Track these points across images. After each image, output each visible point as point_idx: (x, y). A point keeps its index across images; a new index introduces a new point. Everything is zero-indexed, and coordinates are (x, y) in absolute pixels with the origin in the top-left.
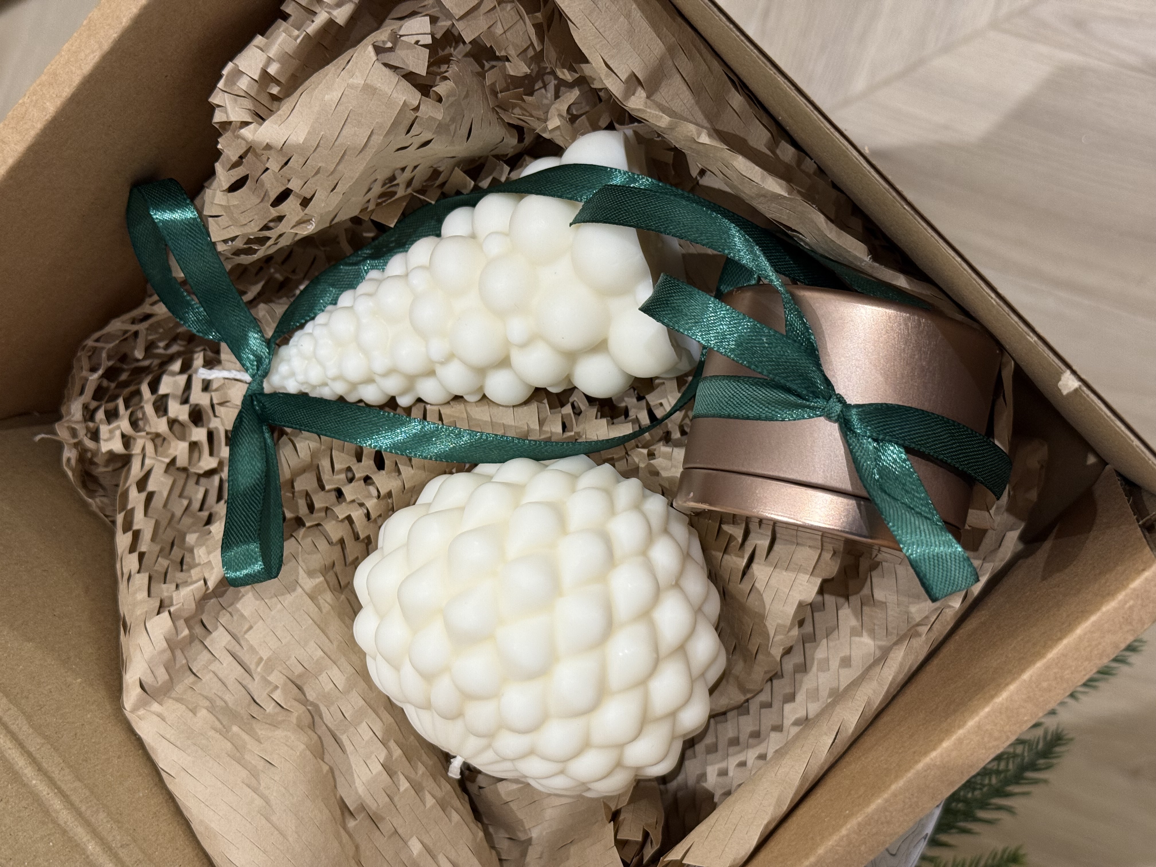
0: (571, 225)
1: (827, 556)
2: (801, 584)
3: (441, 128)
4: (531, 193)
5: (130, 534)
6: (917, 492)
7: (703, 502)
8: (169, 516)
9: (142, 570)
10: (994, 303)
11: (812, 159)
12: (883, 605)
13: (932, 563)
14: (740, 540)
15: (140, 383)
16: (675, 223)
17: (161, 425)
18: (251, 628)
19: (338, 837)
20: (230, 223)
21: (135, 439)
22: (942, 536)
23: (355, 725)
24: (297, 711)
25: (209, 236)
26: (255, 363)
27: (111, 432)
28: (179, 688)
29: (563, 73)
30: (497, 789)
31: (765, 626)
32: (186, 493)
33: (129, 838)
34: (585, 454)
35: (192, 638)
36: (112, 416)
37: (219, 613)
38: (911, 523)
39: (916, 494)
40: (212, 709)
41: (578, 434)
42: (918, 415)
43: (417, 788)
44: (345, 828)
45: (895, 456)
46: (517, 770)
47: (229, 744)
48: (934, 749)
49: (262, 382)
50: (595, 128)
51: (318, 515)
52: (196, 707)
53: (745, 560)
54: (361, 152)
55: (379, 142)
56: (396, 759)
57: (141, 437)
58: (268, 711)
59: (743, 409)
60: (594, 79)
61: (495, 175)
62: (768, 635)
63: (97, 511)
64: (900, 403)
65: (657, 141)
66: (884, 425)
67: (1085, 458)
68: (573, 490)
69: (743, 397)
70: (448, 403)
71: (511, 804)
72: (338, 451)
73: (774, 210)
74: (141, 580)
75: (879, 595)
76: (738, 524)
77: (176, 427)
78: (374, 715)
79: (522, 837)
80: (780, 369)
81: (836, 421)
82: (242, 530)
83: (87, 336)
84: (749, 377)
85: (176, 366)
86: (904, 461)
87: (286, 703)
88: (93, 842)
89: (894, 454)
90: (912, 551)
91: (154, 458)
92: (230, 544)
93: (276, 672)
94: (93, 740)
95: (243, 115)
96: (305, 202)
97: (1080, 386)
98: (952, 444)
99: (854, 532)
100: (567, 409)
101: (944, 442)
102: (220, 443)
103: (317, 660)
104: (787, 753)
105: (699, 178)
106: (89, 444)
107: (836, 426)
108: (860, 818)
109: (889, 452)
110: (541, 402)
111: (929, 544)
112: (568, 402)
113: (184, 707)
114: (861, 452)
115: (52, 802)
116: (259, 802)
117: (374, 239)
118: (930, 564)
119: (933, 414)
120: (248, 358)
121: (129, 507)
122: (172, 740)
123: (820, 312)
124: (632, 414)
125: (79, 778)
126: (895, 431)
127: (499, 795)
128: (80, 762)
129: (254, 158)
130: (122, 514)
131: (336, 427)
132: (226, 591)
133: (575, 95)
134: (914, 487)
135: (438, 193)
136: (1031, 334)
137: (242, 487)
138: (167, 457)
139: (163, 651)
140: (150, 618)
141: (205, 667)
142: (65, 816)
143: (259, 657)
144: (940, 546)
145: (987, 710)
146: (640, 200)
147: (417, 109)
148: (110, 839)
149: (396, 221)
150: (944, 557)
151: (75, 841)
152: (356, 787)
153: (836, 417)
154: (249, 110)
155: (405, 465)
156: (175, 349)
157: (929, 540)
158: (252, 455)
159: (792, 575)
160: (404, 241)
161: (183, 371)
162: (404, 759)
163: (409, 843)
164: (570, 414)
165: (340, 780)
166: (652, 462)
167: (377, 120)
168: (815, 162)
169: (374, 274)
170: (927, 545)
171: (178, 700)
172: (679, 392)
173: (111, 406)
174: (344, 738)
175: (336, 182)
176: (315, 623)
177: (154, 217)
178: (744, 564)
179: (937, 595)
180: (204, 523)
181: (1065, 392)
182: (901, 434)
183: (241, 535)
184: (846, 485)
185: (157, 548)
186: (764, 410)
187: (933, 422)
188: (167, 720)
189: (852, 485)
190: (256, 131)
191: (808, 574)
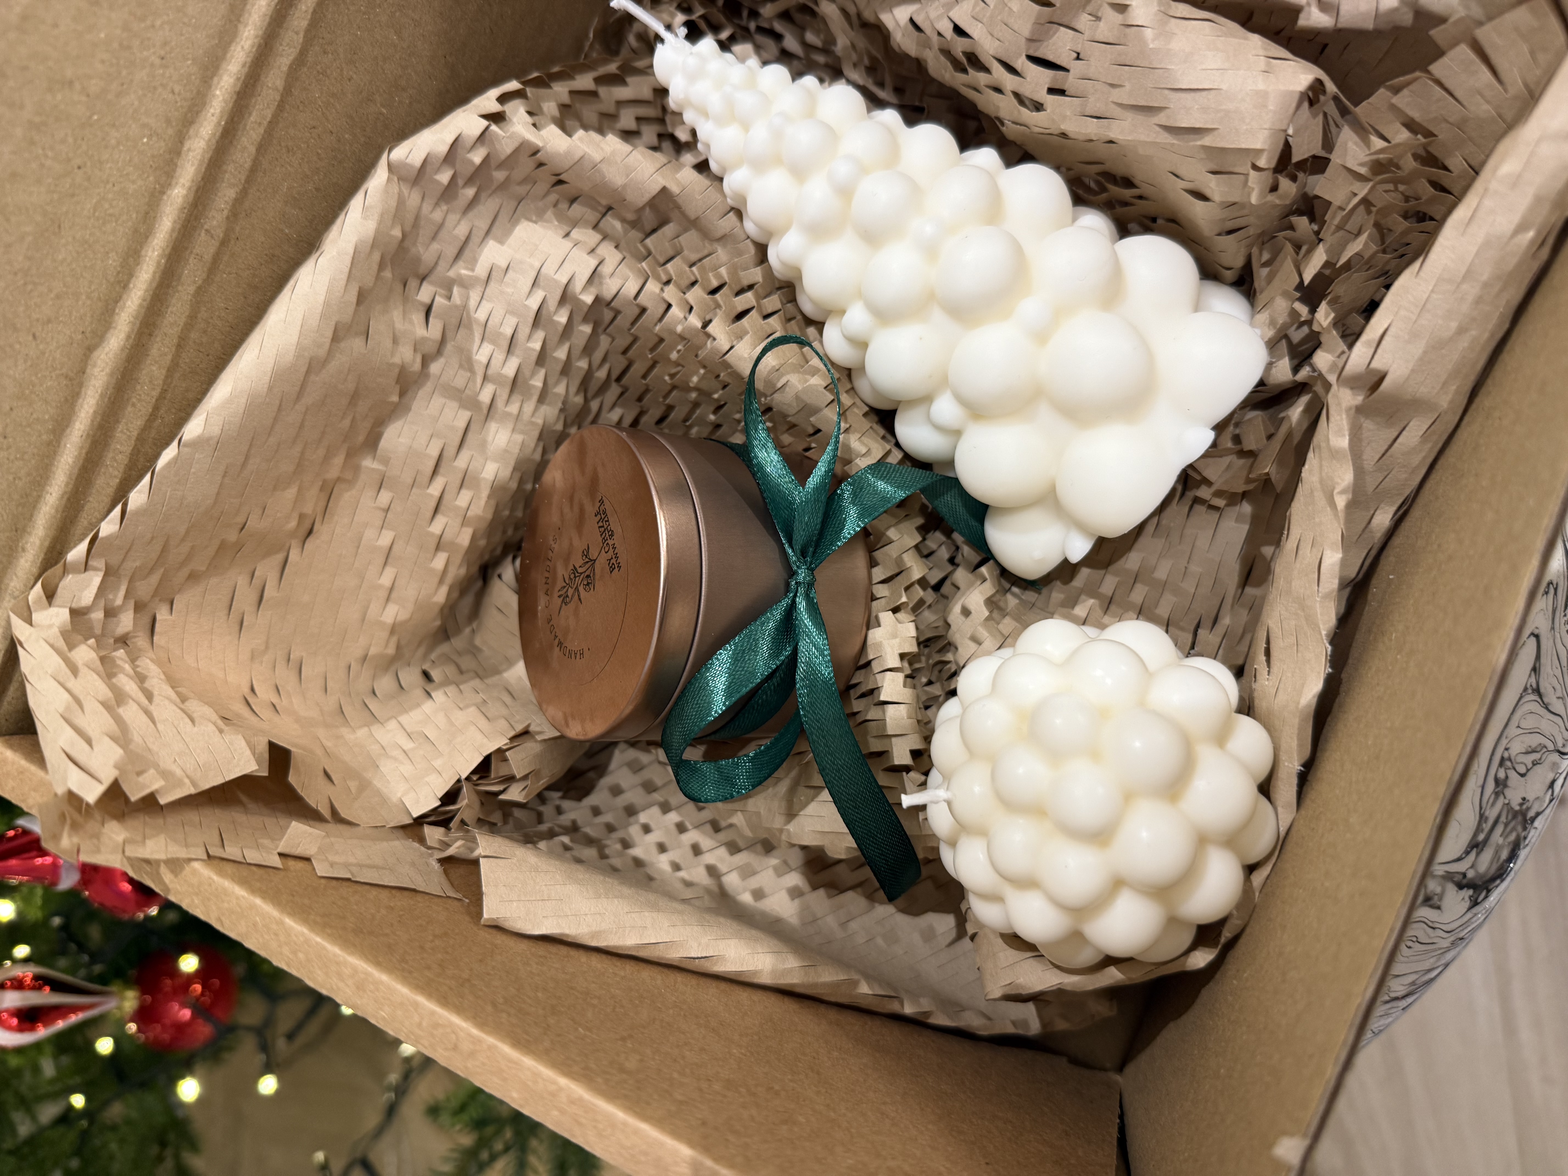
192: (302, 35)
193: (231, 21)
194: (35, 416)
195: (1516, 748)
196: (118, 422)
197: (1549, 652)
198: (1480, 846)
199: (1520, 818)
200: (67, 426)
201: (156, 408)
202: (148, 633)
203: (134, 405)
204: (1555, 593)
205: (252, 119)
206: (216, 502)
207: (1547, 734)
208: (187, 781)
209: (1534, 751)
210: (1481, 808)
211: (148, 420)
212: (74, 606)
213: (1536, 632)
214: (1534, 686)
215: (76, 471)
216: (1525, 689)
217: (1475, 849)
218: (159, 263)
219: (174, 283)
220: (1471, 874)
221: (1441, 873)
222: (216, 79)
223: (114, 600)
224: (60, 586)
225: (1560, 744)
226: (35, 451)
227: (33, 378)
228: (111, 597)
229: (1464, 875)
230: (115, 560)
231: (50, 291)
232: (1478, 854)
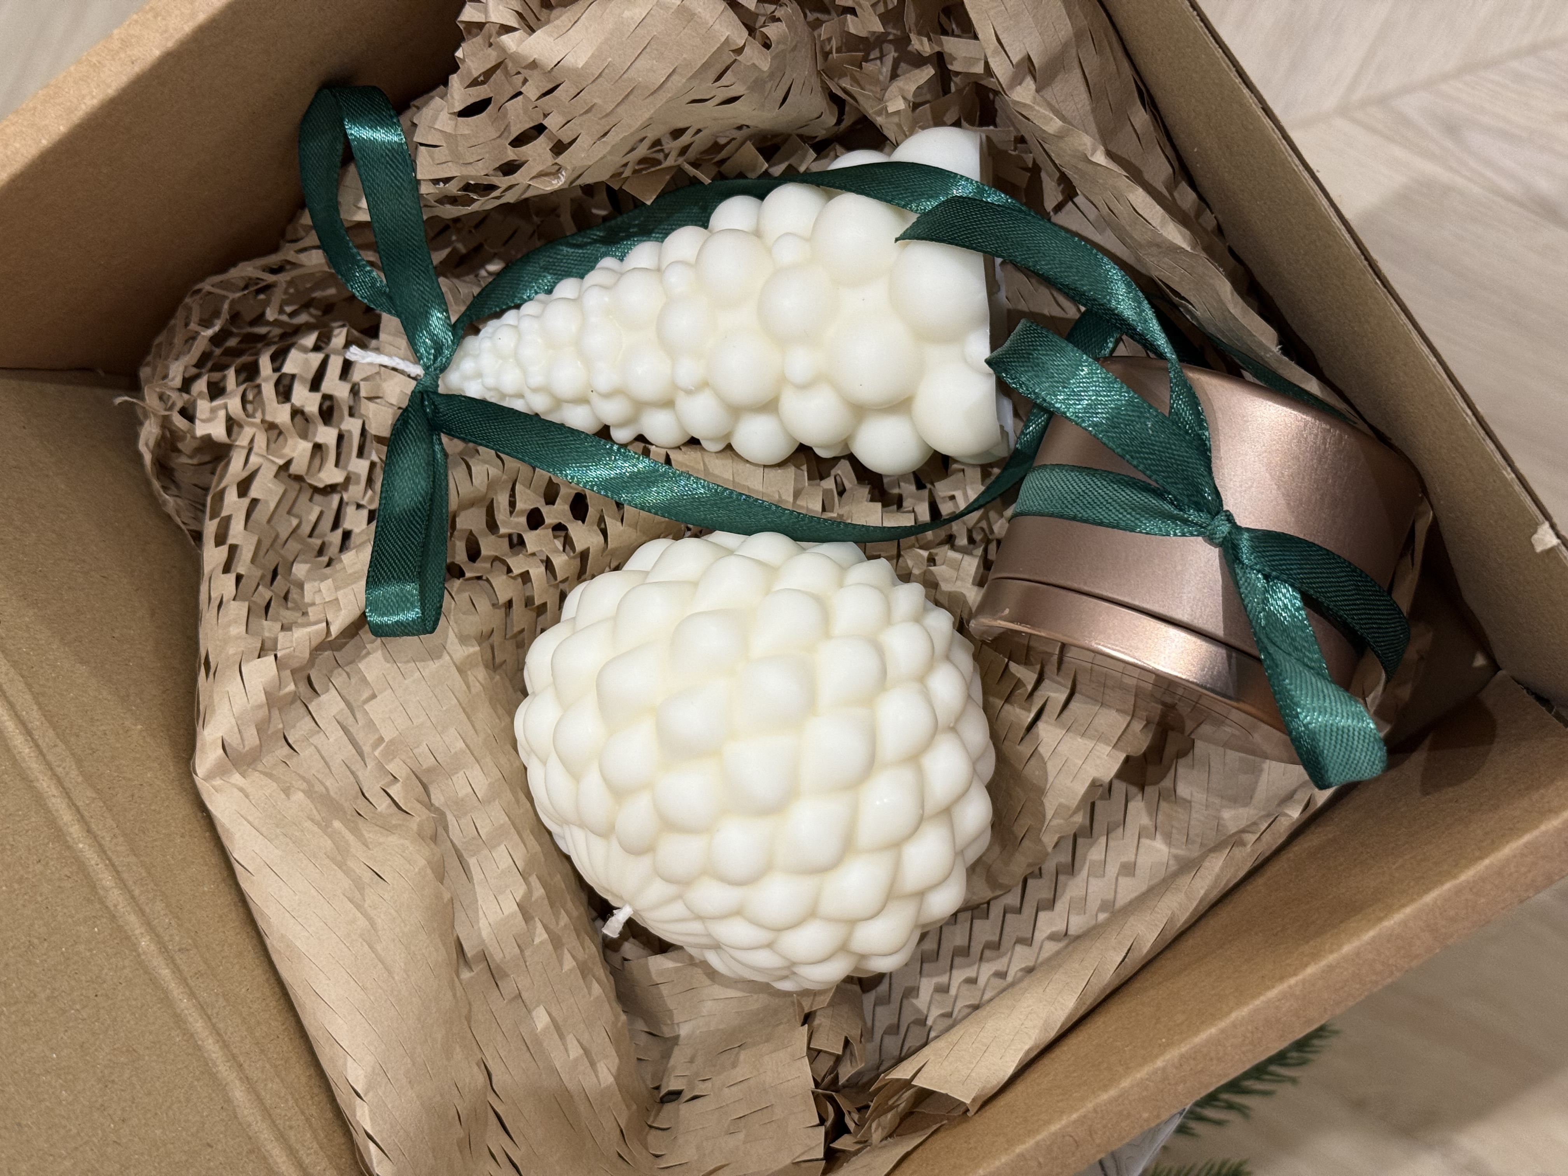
0: (897, 240)
1: (1137, 726)
2: (1098, 757)
3: (758, 85)
4: (850, 190)
5: (224, 549)
6: (1309, 651)
7: (1021, 622)
8: (273, 536)
9: (237, 598)
10: (1469, 422)
11: (1212, 213)
12: (1187, 804)
13: (1334, 738)
14: (1030, 688)
15: (257, 354)
16: (1048, 258)
17: (281, 414)
18: (374, 696)
19: (453, 988)
20: (449, 159)
21: (241, 426)
22: (1351, 706)
23: (491, 848)
24: (419, 816)
25: (415, 170)
26: (433, 351)
27: (213, 411)
28: (268, 760)
29: (922, 44)
30: (647, 965)
31: (1042, 804)
32: (295, 510)
33: (190, 941)
34: (856, 542)
35: (295, 697)
36: (216, 391)
37: (332, 672)
38: (1311, 684)
39: (1307, 654)
40: (309, 793)
41: (841, 516)
42: (1321, 555)
43: (556, 942)
44: (458, 976)
45: (1286, 601)
46: (709, 935)
47: (329, 842)
48: (1295, 974)
49: (438, 378)
50: (938, 122)
51: (481, 566)
52: (289, 788)
53: (1032, 715)
54: (652, 94)
55: (680, 85)
56: (536, 900)
57: (253, 425)
58: (379, 809)
59: (1096, 512)
60: (955, 59)
61: (793, 161)
62: (1044, 816)
63: (173, 513)
64: (1301, 536)
65: (1011, 155)
66: (1281, 560)
67: (1473, 657)
68: (841, 585)
69: (1098, 496)
70: (679, 448)
71: (662, 987)
72: (524, 485)
73: (1165, 266)
74: (237, 610)
75: (1183, 790)
76: (1032, 665)
77: (298, 418)
78: (516, 837)
79: (667, 1032)
80: (1161, 466)
81: (1216, 545)
82: (396, 564)
83: (202, 279)
84: (1111, 473)
85: (310, 340)
86: (1298, 609)
87: (406, 804)
88: (149, 937)
89: (1286, 598)
90: (1312, 718)
91: (263, 456)
92: (379, 579)
93: (397, 760)
94: (153, 808)
95: (509, 16)
96: (559, 148)
97: (1559, 544)
98: (1356, 600)
99: (1218, 689)
100: (829, 484)
101: (1346, 595)
102: (350, 453)
103: (456, 753)
104: (1060, 966)
105: (1052, 213)
106: (179, 422)
107: (1217, 551)
108: (1184, 1048)
109: (1280, 595)
110: (798, 467)
111: (1334, 713)
112: (829, 475)
113: (275, 784)
114: (1246, 589)
115: (100, 876)
116: (362, 922)
117: (605, 219)
118: (1331, 739)
119: (1339, 557)
120: (424, 342)
121: (224, 513)
122: (256, 823)
123: (1217, 405)
124: (907, 504)
125: (134, 851)
126: (1292, 569)
127: (648, 972)
128: (136, 831)
129: (503, 78)
130: (216, 521)
131: (537, 451)
132: (346, 644)
133: (928, 74)
134: (1306, 645)
135: (714, 171)
136: (1509, 469)
137: (397, 509)
138: (280, 457)
139: (260, 707)
140: (248, 661)
141: (306, 739)
142: (115, 897)
143: (377, 737)
144: (1348, 718)
145: (1372, 933)
146: (1004, 221)
147: (739, 51)
148: (166, 939)
149: (654, 197)
150: (1351, 734)
151: (125, 932)
152: (479, 928)
153: (1221, 540)
154: (517, 12)
155: (614, 518)
156: (303, 318)
157: (1334, 708)
158: (416, 470)
159: (1090, 744)
160: (651, 227)
161: (317, 348)
162: (546, 902)
163: (534, 1014)
164: (831, 490)
165: (460, 916)
166: (932, 568)
167: (685, 56)
168: (1215, 217)
169: (608, 262)
170: (1331, 714)
171: (269, 775)
172: (982, 484)
173: (216, 376)
174: (472, 862)
175: (608, 128)
176: (460, 704)
177: (349, 132)
178: (1029, 720)
179: (1332, 780)
180: (315, 553)
181: (1539, 549)
182: (1299, 574)
183: (394, 569)
184: (1219, 630)
185: (258, 573)
186: (1125, 516)
187: (1338, 567)
188: (251, 797)
189: (1225, 628)
190: (522, 41)
191: (1110, 745)
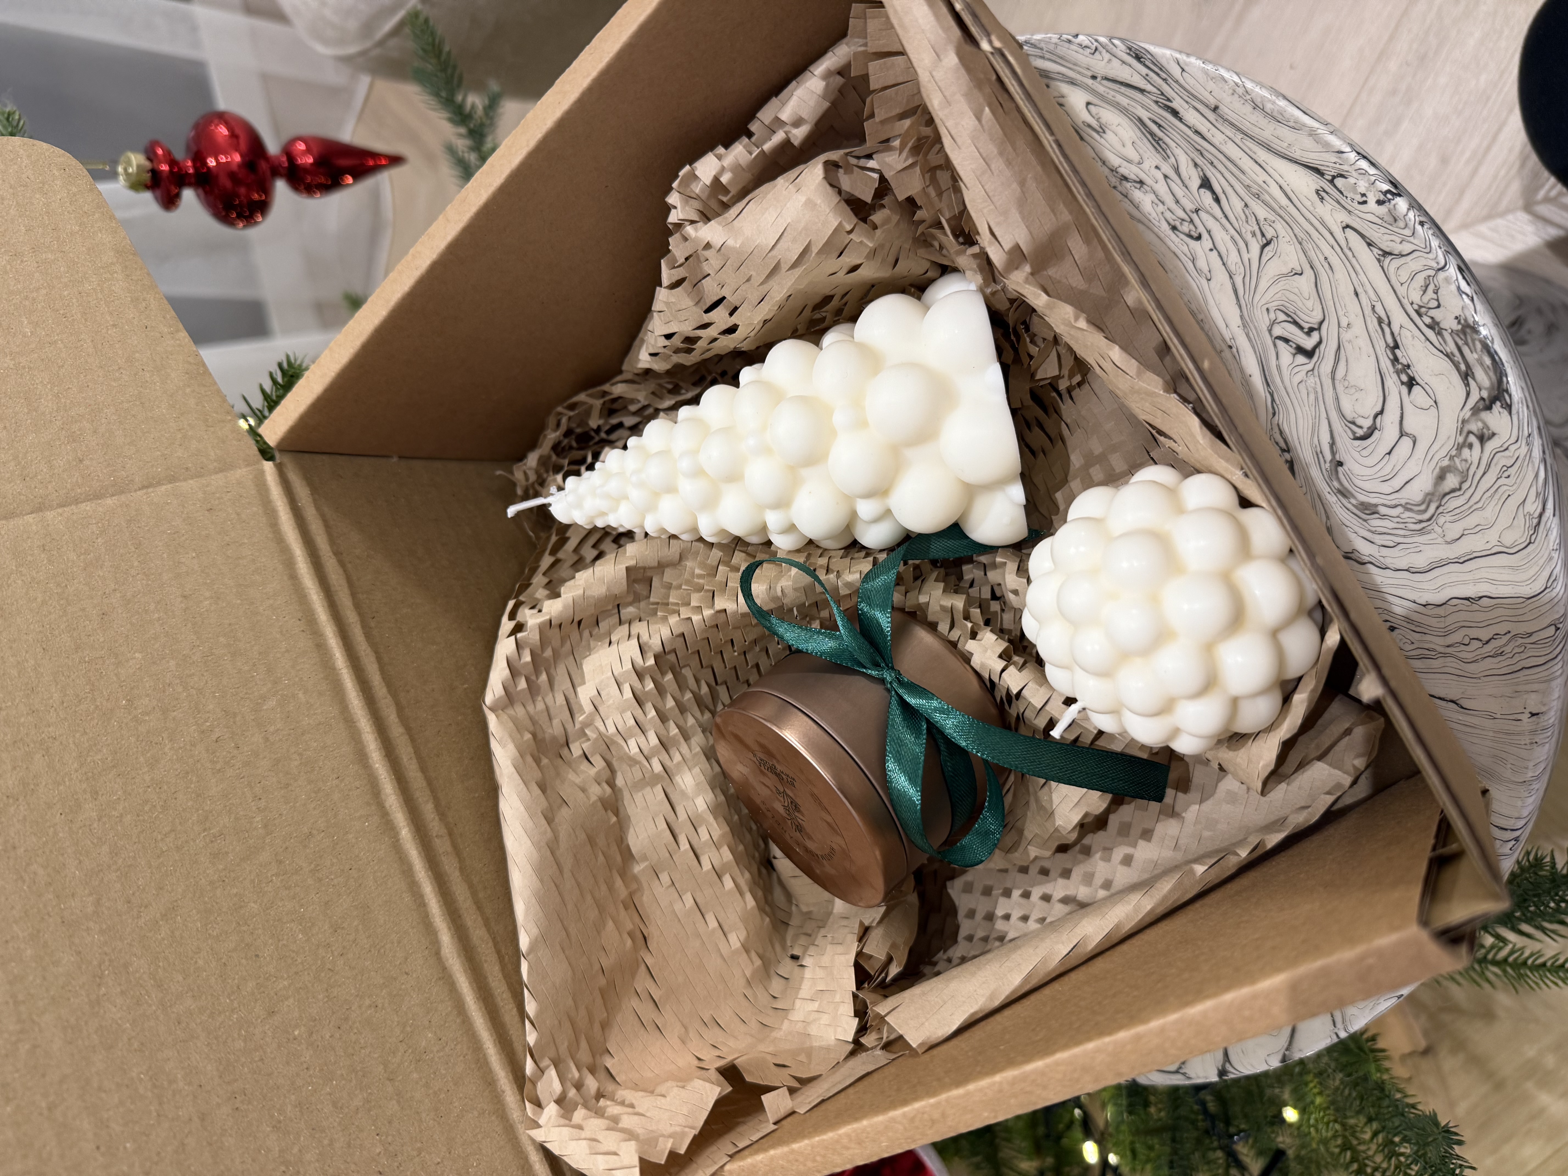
33: (447, 831)
97: (1385, 696)
104: (1019, 948)
125: (423, 769)
128: (432, 755)
142: (392, 800)
148: (426, 828)
151: (392, 824)
181: (1362, 698)
192: (389, 696)
193: (351, 727)
194: (444, 1014)
195: (1415, 296)
196: (486, 978)
197: (1366, 227)
198: (1470, 373)
199: (1468, 330)
200: (464, 1004)
201: (498, 952)
202: (611, 1079)
203: (486, 961)
204: (1327, 193)
205: (405, 760)
206: (573, 971)
207: (1421, 268)
208: (687, 1130)
209: (1427, 287)
210: (1442, 352)
211: (500, 962)
212: (555, 1098)
213: (1344, 224)
214: (1380, 253)
215: (489, 1024)
216: (1379, 260)
217: (1469, 378)
218: (428, 876)
219: (446, 879)
220: (1485, 394)
221: (1469, 414)
222: (370, 761)
223: (573, 1077)
224: (539, 1093)
225: (1434, 265)
226: (460, 1032)
227: (425, 995)
228: (570, 1076)
229: (1482, 399)
230: (552, 1053)
231: (393, 943)
232: (1474, 379)
